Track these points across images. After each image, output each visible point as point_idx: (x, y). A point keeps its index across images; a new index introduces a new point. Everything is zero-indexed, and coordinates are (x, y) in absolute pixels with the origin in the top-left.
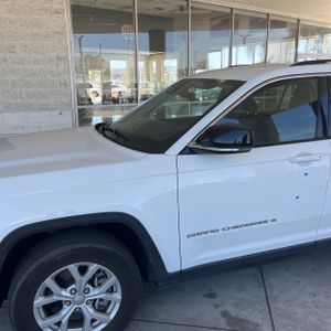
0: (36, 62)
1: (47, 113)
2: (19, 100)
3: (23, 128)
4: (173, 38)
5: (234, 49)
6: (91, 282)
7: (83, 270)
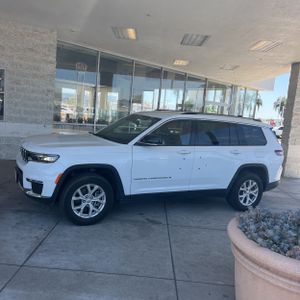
0: (33, 92)
1: (35, 125)
2: (18, 115)
3: (18, 133)
4: (117, 78)
5: (163, 91)
6: (94, 194)
7: (92, 188)
